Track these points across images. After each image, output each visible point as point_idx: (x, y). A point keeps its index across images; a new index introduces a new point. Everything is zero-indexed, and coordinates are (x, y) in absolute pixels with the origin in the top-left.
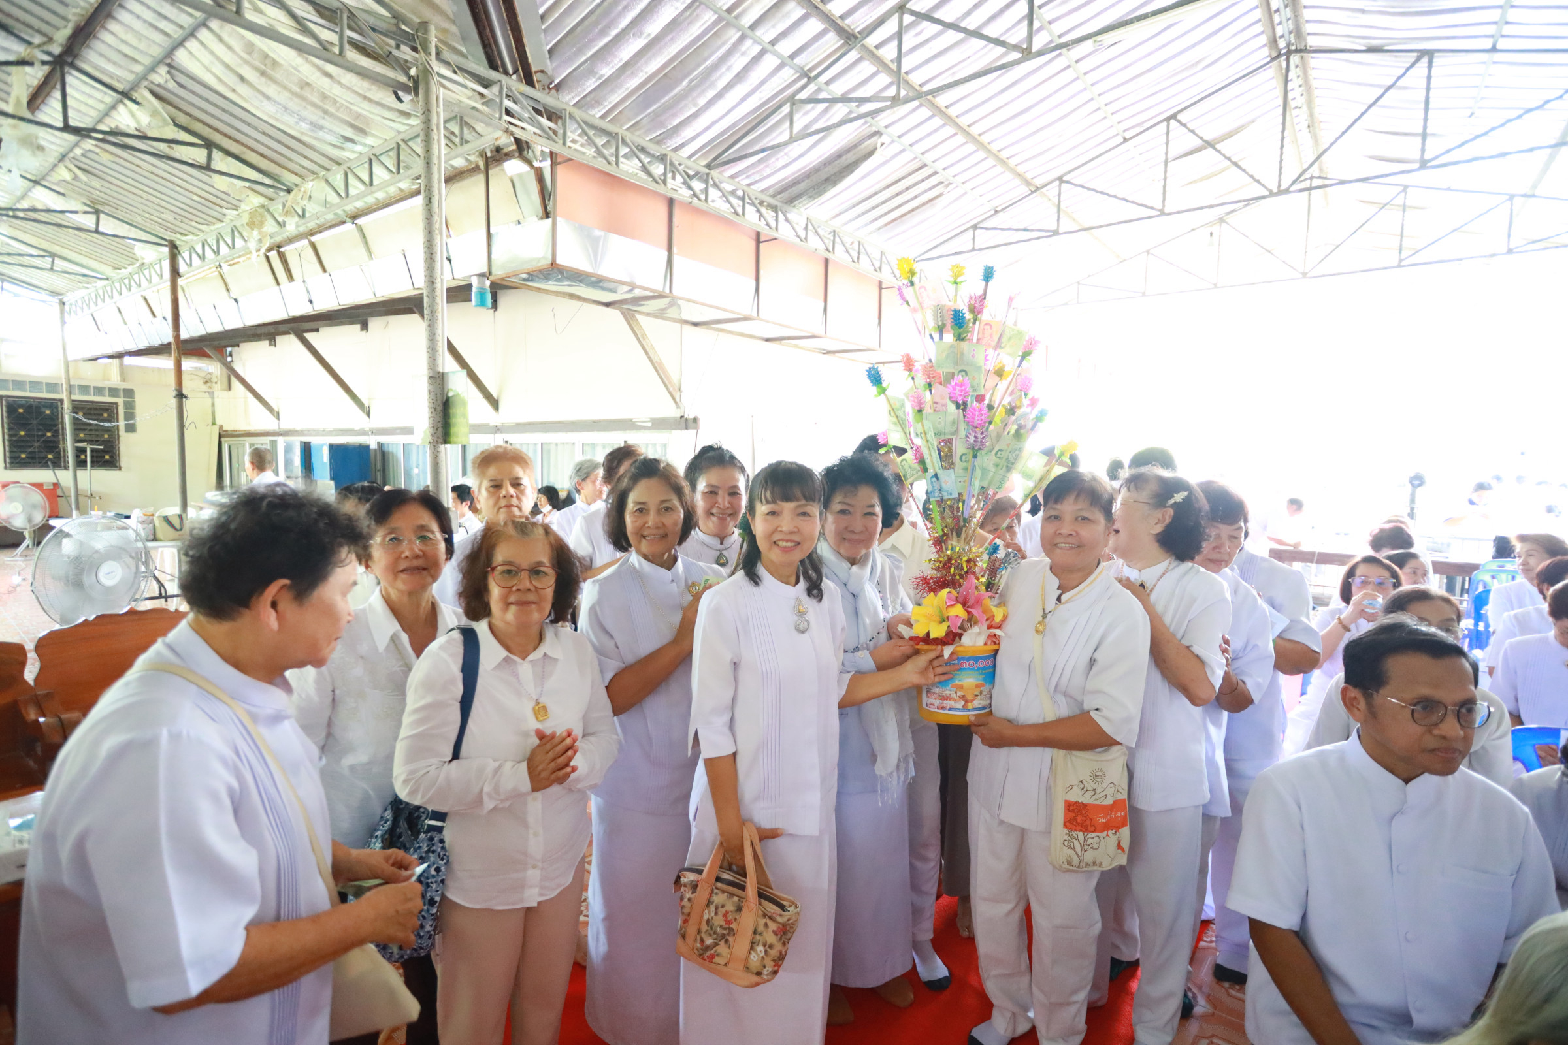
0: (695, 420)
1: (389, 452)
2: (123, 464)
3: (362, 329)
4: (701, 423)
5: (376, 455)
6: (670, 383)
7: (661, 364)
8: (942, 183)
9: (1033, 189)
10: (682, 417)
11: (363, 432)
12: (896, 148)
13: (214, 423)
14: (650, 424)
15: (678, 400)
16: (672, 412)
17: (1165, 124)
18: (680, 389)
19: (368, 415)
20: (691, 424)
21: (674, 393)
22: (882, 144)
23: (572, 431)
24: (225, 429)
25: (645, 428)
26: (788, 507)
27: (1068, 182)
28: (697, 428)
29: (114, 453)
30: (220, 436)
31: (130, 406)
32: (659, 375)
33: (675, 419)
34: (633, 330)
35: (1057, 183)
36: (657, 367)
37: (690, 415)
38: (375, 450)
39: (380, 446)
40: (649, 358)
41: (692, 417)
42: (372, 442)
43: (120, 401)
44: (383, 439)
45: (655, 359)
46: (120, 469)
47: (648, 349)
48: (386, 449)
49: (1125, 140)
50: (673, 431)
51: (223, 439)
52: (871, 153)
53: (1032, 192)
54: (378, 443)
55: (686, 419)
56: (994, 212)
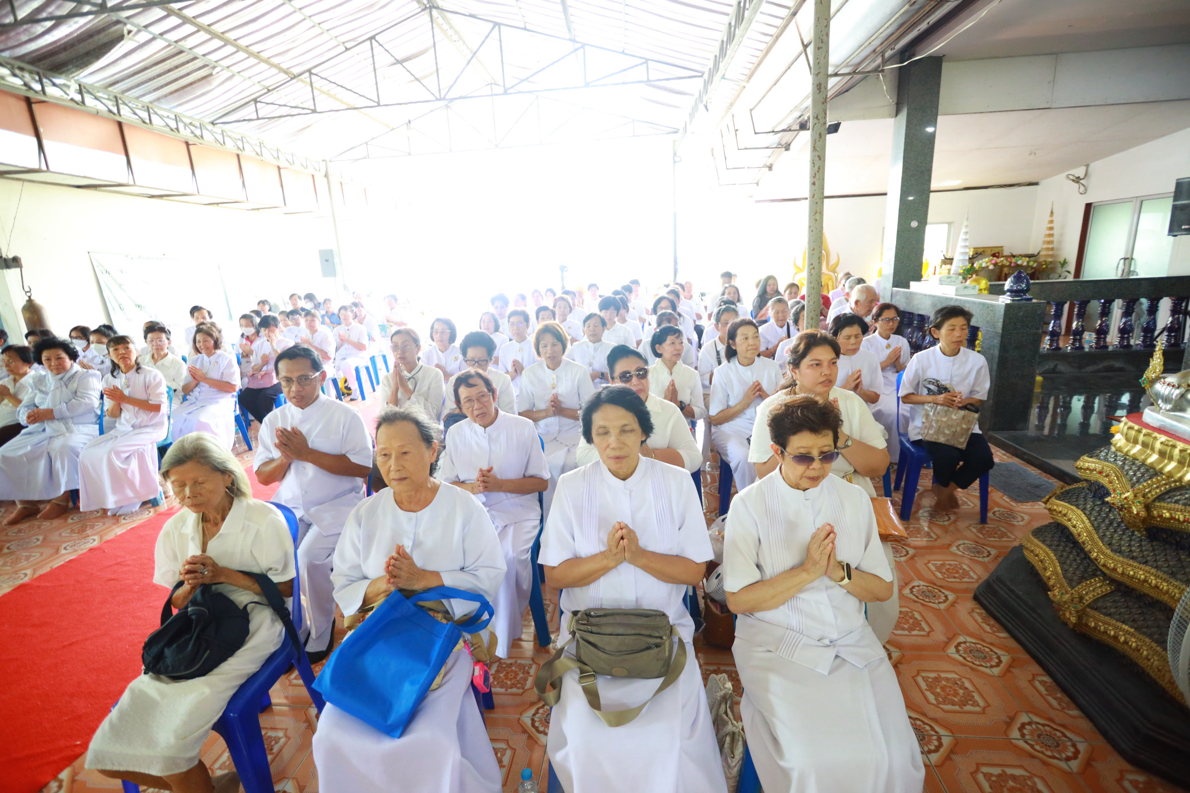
0: (15, 259)
4: (23, 262)
8: (208, 65)
9: (292, 76)
12: (144, 37)
17: (369, 42)
20: (12, 264)
22: (129, 32)
27: (316, 75)
28: (19, 266)
35: (307, 74)
37: (8, 255)
41: (10, 256)
49: (347, 49)
52: (121, 38)
53: (292, 79)
55: (5, 259)
56: (266, 90)
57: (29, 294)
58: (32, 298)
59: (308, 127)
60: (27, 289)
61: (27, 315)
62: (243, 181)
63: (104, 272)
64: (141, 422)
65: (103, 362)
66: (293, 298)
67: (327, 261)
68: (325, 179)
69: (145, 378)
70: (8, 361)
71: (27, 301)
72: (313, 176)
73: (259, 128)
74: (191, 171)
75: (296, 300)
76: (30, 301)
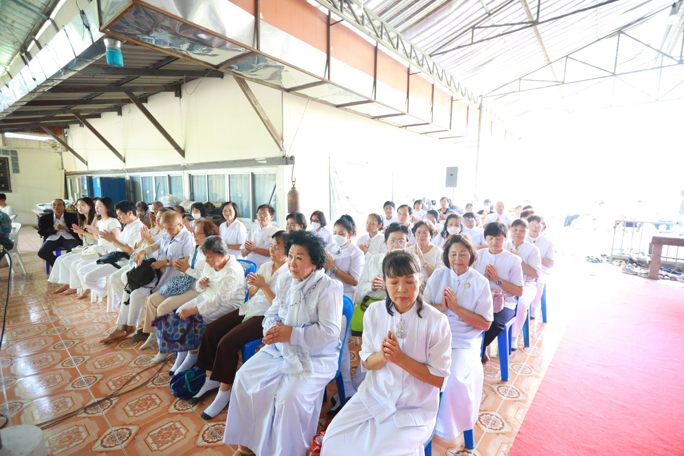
0: (292, 158)
1: (136, 182)
2: (12, 189)
3: (119, 115)
4: (296, 160)
5: (129, 183)
6: (275, 134)
7: (268, 121)
10: (284, 157)
11: (123, 171)
13: (63, 169)
14: (265, 162)
15: (281, 146)
16: (277, 153)
18: (282, 139)
19: (124, 161)
20: (289, 161)
21: (278, 140)
23: (223, 167)
24: (67, 171)
25: (263, 164)
26: (401, 279)
28: (293, 163)
29: (7, 183)
30: (65, 175)
31: (15, 160)
32: (268, 129)
33: (279, 158)
34: (248, 97)
36: (267, 124)
37: (289, 155)
38: (129, 181)
39: (131, 178)
40: (260, 117)
41: (290, 156)
42: (127, 176)
43: (9, 157)
44: (133, 174)
45: (265, 118)
46: (11, 191)
47: (259, 111)
48: (134, 180)
50: (279, 166)
51: (67, 177)
54: (131, 177)
55: (286, 158)
56: (487, 15)
57: (294, 183)
58: (295, 186)
59: (490, 61)
60: (294, 180)
61: (290, 198)
62: (432, 108)
63: (335, 172)
64: (409, 399)
65: (339, 252)
66: (443, 200)
67: (451, 175)
68: (479, 111)
69: (429, 326)
70: (275, 246)
71: (292, 188)
72: (468, 107)
73: (457, 62)
74: (406, 95)
75: (445, 202)
76: (294, 188)
